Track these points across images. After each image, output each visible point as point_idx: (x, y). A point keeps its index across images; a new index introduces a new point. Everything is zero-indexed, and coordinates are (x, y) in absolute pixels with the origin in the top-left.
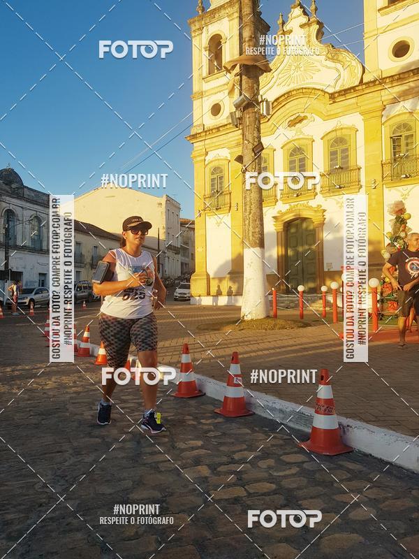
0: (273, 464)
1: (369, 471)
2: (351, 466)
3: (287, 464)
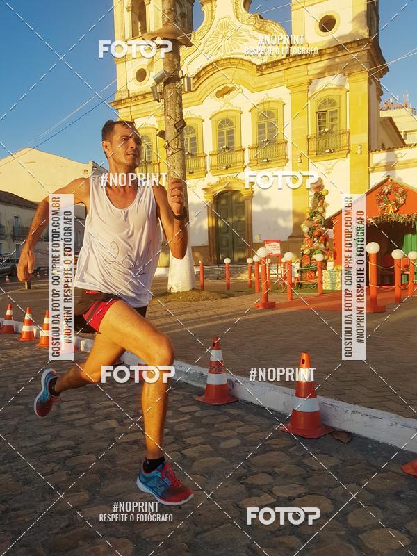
1: (246, 414)
3: (182, 413)
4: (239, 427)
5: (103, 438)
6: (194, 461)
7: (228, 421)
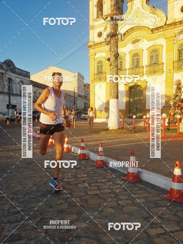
0: (112, 184)
1: (147, 188)
2: (140, 186)
3: (117, 184)
4: (144, 193)
5: (82, 191)
6: (123, 207)
7: (138, 190)
